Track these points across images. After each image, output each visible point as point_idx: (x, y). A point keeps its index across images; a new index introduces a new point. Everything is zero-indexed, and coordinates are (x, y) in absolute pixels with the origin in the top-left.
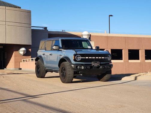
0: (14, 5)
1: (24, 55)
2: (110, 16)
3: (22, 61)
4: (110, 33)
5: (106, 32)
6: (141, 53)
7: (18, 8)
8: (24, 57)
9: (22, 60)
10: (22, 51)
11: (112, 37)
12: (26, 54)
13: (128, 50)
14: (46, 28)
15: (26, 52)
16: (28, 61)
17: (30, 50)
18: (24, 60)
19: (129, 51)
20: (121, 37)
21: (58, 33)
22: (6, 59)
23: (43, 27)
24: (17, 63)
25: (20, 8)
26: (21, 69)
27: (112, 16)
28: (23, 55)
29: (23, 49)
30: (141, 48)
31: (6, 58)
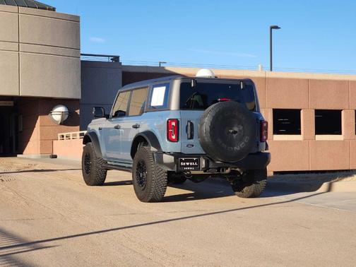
0: (38, 3)
1: (64, 123)
2: (272, 28)
3: (59, 138)
4: (271, 70)
5: (262, 67)
6: (346, 119)
7: (49, 9)
8: (63, 127)
9: (59, 134)
10: (58, 113)
11: (276, 80)
12: (69, 121)
13: (314, 111)
14: (116, 59)
15: (67, 116)
16: (71, 137)
17: (78, 111)
18: (63, 136)
19: (318, 112)
20: (298, 80)
21: (145, 71)
22: (21, 132)
23: (109, 56)
24: (47, 142)
25: (54, 9)
26: (55, 157)
27: (276, 27)
28: (61, 124)
29: (61, 109)
30: (347, 107)
31: (21, 129)
